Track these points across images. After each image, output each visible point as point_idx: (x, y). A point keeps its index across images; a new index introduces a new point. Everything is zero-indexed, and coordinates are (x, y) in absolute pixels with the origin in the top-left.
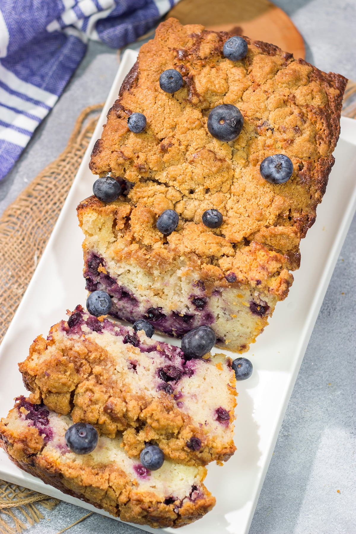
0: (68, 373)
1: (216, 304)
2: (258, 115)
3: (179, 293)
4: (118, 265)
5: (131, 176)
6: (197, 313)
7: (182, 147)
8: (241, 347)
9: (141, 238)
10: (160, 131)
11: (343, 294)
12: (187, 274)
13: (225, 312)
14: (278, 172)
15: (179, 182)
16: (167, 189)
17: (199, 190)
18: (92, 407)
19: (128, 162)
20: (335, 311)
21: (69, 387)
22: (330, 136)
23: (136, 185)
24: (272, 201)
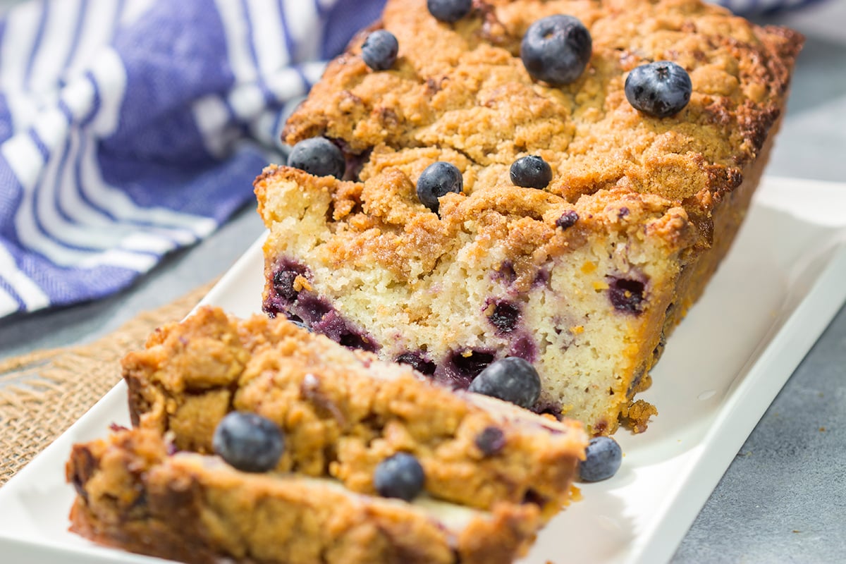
0: (227, 337)
1: (539, 310)
2: (621, 42)
3: (463, 307)
4: (336, 273)
5: (366, 128)
6: (500, 341)
7: (470, 83)
8: (597, 428)
9: (385, 211)
10: (427, 65)
11: (823, 430)
12: (480, 254)
13: (560, 327)
14: (661, 79)
15: (464, 134)
16: (439, 151)
17: (505, 147)
18: (275, 391)
19: (360, 108)
20: (805, 450)
21: (229, 364)
22: (767, 77)
23: (375, 149)
24: (653, 140)
